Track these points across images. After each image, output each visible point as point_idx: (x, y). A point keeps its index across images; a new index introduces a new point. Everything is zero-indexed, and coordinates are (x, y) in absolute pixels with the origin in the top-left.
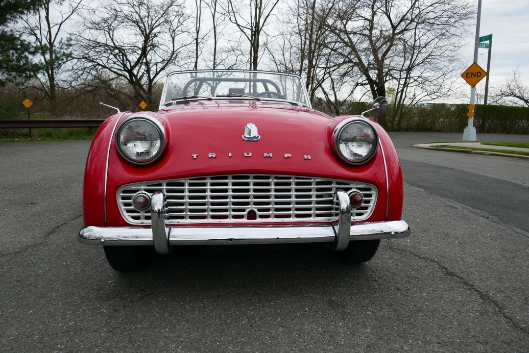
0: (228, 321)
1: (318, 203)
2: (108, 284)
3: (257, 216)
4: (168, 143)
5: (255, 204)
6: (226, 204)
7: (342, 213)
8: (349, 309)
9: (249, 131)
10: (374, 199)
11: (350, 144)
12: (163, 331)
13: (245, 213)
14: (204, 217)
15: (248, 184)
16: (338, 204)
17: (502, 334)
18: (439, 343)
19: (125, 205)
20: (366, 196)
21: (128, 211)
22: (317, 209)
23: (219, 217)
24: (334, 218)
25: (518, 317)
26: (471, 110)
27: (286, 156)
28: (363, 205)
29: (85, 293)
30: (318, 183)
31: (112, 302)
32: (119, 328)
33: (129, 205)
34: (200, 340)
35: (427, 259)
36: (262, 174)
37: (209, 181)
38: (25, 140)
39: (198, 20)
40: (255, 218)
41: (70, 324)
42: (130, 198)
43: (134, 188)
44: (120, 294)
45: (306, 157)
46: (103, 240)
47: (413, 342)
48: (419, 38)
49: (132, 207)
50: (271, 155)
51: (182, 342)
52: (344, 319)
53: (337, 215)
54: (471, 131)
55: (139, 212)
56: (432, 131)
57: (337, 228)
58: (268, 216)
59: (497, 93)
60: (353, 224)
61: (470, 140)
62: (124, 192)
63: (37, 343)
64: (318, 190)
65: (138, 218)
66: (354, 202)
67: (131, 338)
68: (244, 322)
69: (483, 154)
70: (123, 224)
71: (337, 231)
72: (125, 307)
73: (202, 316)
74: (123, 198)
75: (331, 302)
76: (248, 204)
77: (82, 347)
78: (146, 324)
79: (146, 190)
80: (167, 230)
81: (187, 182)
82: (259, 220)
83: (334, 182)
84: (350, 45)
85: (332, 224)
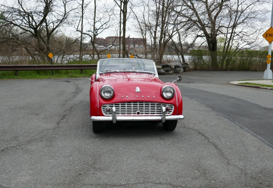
1: (157, 110)
4: (114, 93)
5: (139, 110)
6: (131, 110)
7: (163, 113)
8: (166, 139)
9: (137, 89)
10: (173, 109)
11: (166, 93)
12: (116, 142)
13: (137, 113)
14: (125, 114)
15: (137, 105)
16: (162, 110)
17: (204, 143)
20: (171, 108)
21: (104, 112)
22: (157, 112)
23: (129, 113)
24: (161, 114)
26: (269, 59)
27: (148, 97)
28: (170, 110)
29: (88, 137)
30: (157, 104)
31: (98, 138)
32: (104, 142)
33: (104, 110)
35: (195, 130)
36: (141, 102)
37: (126, 104)
40: (139, 114)
42: (104, 108)
43: (106, 106)
45: (153, 97)
48: (241, 3)
49: (105, 111)
50: (144, 96)
52: (164, 141)
53: (162, 113)
54: (269, 72)
55: (107, 112)
56: (250, 71)
58: (143, 114)
60: (167, 116)
61: (268, 78)
62: (103, 107)
64: (157, 106)
65: (107, 114)
66: (167, 110)
67: (108, 143)
68: (137, 141)
70: (103, 115)
71: (162, 118)
74: (103, 108)
75: (161, 138)
76: (137, 110)
78: (111, 141)
79: (109, 106)
80: (116, 117)
81: (120, 104)
82: (140, 115)
83: (162, 104)
84: (192, 7)
85: (161, 116)
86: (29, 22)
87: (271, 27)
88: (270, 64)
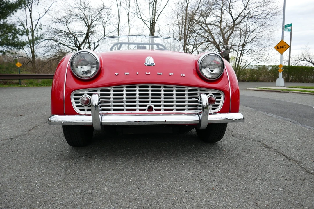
0: (137, 170)
1: (189, 102)
2: (65, 153)
3: (154, 110)
4: (101, 67)
5: (152, 102)
6: (135, 102)
7: (204, 108)
8: (209, 164)
9: (149, 61)
10: (222, 100)
11: (208, 69)
12: (98, 174)
13: (147, 108)
14: (122, 110)
15: (148, 91)
16: (201, 103)
17: (299, 175)
18: (262, 180)
19: (76, 102)
20: (217, 98)
21: (78, 106)
22: (189, 106)
23: (131, 109)
24: (199, 111)
25: (309, 168)
26: (281, 69)
27: (170, 74)
28: (216, 103)
29: (52, 157)
31: (67, 161)
32: (72, 173)
33: (78, 102)
34: (120, 178)
35: (255, 140)
36: (156, 84)
37: (125, 89)
38: (17, 86)
39: (119, 17)
40: (152, 111)
41: (43, 171)
42: (78, 99)
43: (81, 92)
44: (73, 157)
45: (182, 75)
46: (62, 122)
47: (247, 179)
48: (249, 27)
49: (80, 104)
50: (161, 73)
51: (109, 179)
52: (205, 169)
53: (200, 109)
54: (280, 80)
55: (84, 107)
56: (258, 82)
57: (201, 116)
58: (160, 110)
59: (296, 59)
60: (210, 114)
61: (281, 86)
62: (75, 95)
63: (23, 180)
64: (189, 94)
65: (83, 110)
66: (211, 101)
67: (79, 178)
68: (146, 170)
69: (288, 92)
70: (74, 113)
71: (201, 118)
72: (75, 164)
73: (121, 167)
74: (74, 99)
76: (148, 102)
77: (50, 182)
78: (88, 171)
79: (88, 94)
80: (100, 117)
81: (112, 89)
82: (154, 112)
83: (199, 90)
84: (208, 31)
85: (198, 114)
86: (75, 41)
87: (282, 40)
88: (282, 72)
